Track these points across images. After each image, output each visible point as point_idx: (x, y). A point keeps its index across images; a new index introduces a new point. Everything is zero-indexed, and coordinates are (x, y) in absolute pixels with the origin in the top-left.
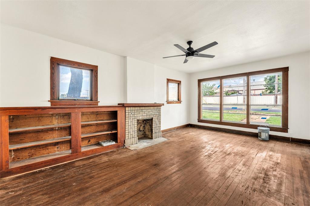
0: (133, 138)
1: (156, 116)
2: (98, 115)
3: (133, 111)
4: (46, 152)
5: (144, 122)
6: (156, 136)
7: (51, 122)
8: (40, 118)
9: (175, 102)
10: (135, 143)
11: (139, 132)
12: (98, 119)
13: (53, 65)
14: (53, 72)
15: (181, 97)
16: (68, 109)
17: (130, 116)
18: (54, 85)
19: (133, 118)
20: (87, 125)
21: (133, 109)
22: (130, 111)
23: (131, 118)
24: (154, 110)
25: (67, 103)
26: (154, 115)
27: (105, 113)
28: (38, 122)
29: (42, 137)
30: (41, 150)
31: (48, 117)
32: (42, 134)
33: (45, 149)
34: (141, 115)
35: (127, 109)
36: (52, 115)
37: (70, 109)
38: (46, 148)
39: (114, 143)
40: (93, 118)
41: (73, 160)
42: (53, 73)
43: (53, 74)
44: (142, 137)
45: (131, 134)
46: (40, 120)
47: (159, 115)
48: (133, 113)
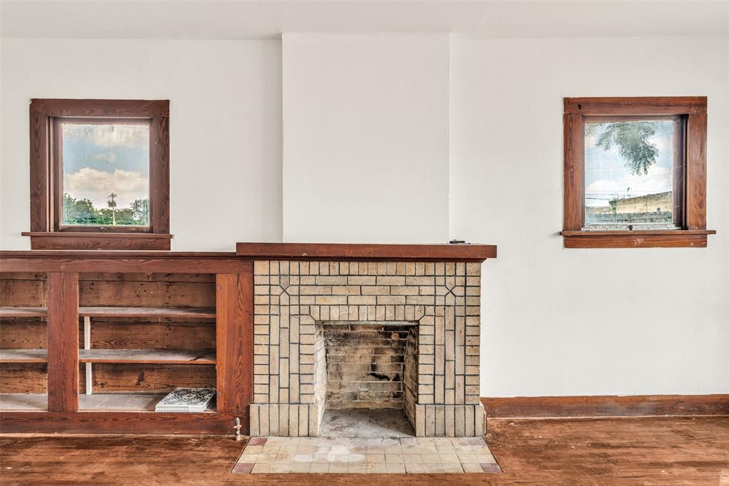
0: (294, 408)
1: (440, 311)
2: (174, 286)
3: (294, 280)
4: (20, 386)
5: (389, 335)
6: (440, 422)
7: (34, 297)
8: (10, 284)
9: (640, 240)
10: (303, 431)
11: (372, 380)
12: (172, 302)
13: (37, 122)
14: (37, 146)
15: (702, 204)
16: (40, 260)
17: (274, 300)
18: (40, 186)
19: (294, 310)
20: (137, 320)
21: (294, 270)
22: (275, 280)
23: (284, 310)
24: (429, 281)
25: (73, 241)
26: (430, 310)
27: (199, 279)
28: (4, 294)
29: (14, 341)
30: (10, 376)
31: (27, 282)
32: (14, 332)
33: (21, 377)
34: (342, 300)
35: (260, 267)
36: (36, 276)
37: (43, 260)
38: (21, 374)
39: (200, 407)
40: (154, 296)
41: (53, 432)
42: (36, 148)
43: (37, 151)
44: (388, 405)
45: (284, 384)
46: (10, 289)
47: (471, 310)
48: (294, 290)
